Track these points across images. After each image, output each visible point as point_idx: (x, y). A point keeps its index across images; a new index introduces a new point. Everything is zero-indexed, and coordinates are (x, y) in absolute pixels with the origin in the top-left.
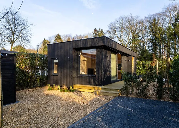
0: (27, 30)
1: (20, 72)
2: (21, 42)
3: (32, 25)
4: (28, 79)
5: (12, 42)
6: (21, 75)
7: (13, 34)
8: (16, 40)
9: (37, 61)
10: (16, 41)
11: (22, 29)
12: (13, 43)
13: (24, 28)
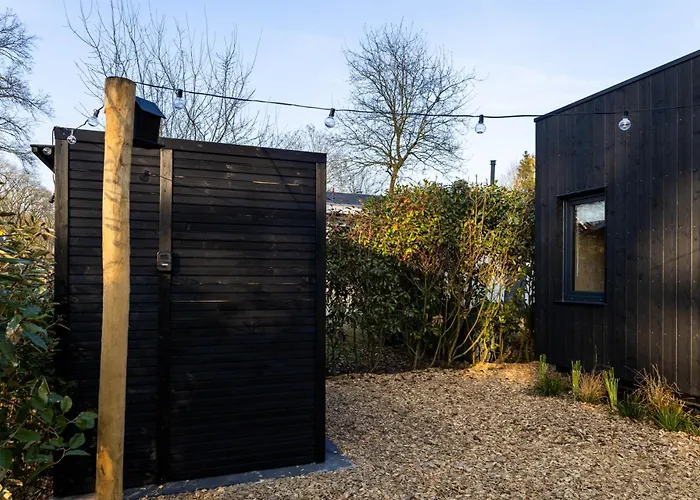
0: (450, 106)
1: (393, 281)
2: (427, 162)
3: (468, 82)
4: (430, 319)
5: (395, 165)
6: (398, 293)
7: (399, 131)
8: (408, 153)
9: (479, 220)
10: (406, 157)
11: (430, 104)
12: (398, 168)
13: (438, 99)
